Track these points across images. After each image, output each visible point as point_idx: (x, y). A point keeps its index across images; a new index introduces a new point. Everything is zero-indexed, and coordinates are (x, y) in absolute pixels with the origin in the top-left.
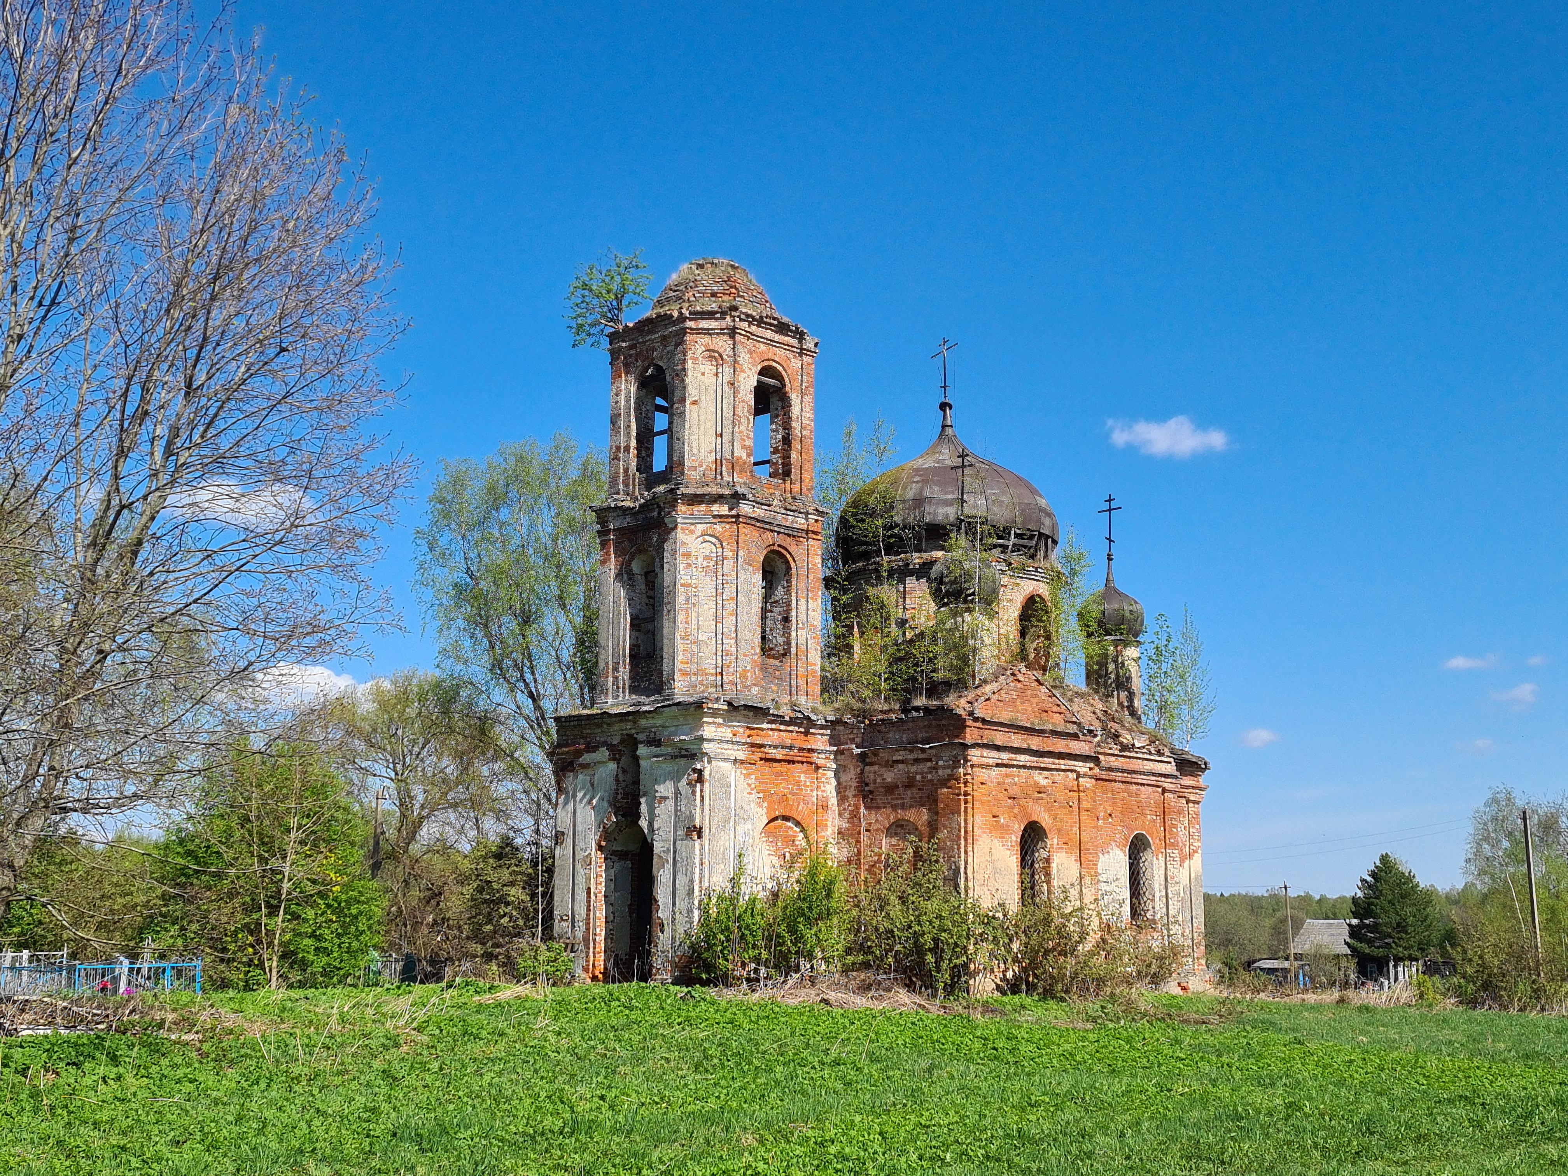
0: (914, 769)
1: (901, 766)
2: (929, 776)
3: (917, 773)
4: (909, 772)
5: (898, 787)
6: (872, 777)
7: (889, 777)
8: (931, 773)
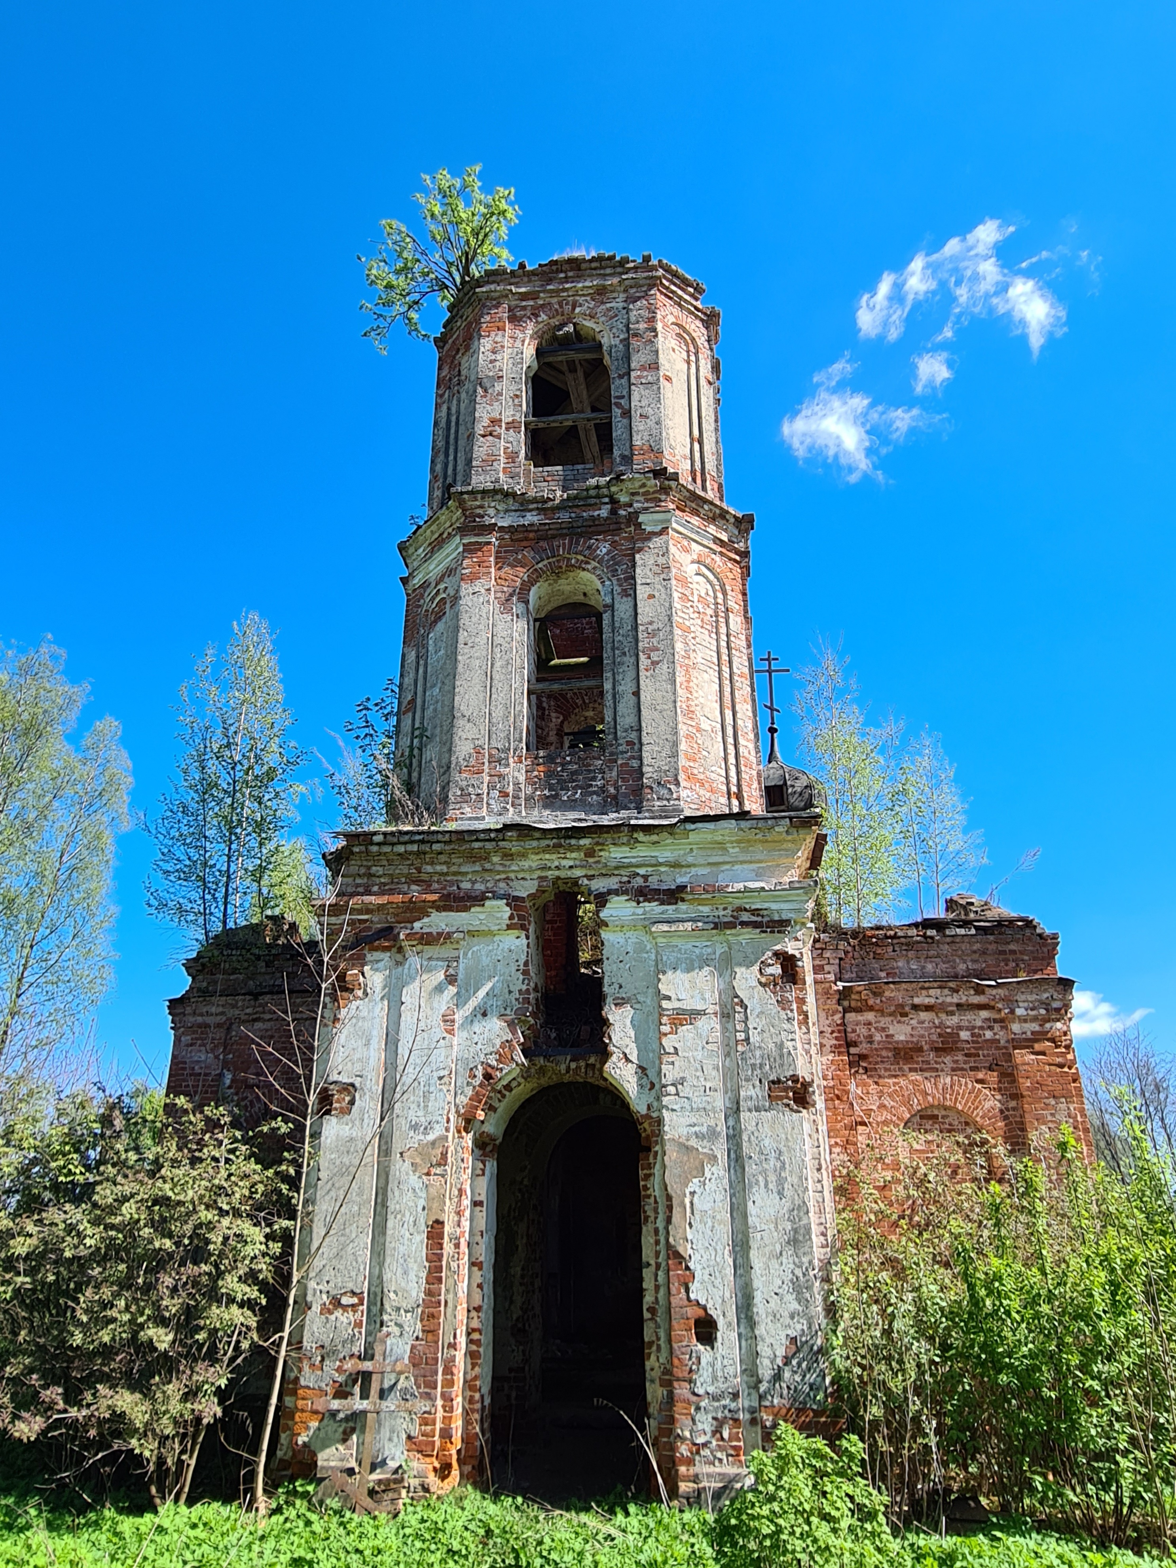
0: (953, 1021)
1: (923, 1015)
2: (989, 1034)
3: (960, 1028)
4: (941, 1025)
5: (920, 1050)
6: (863, 1031)
7: (901, 1032)
8: (991, 1028)
